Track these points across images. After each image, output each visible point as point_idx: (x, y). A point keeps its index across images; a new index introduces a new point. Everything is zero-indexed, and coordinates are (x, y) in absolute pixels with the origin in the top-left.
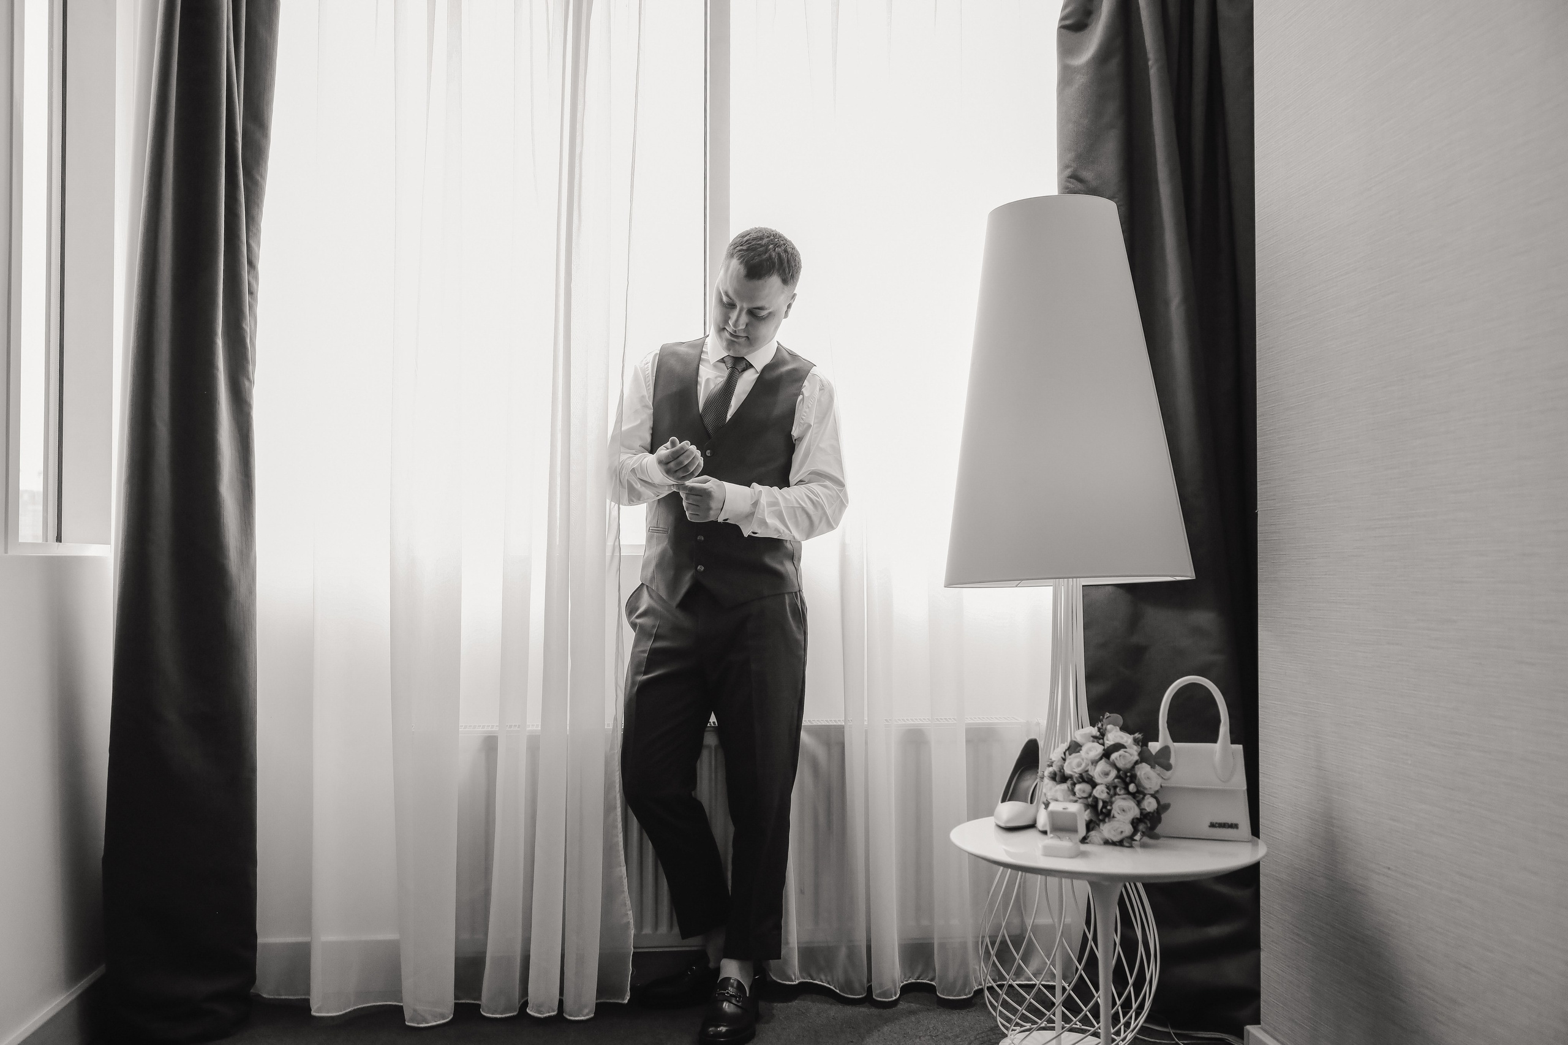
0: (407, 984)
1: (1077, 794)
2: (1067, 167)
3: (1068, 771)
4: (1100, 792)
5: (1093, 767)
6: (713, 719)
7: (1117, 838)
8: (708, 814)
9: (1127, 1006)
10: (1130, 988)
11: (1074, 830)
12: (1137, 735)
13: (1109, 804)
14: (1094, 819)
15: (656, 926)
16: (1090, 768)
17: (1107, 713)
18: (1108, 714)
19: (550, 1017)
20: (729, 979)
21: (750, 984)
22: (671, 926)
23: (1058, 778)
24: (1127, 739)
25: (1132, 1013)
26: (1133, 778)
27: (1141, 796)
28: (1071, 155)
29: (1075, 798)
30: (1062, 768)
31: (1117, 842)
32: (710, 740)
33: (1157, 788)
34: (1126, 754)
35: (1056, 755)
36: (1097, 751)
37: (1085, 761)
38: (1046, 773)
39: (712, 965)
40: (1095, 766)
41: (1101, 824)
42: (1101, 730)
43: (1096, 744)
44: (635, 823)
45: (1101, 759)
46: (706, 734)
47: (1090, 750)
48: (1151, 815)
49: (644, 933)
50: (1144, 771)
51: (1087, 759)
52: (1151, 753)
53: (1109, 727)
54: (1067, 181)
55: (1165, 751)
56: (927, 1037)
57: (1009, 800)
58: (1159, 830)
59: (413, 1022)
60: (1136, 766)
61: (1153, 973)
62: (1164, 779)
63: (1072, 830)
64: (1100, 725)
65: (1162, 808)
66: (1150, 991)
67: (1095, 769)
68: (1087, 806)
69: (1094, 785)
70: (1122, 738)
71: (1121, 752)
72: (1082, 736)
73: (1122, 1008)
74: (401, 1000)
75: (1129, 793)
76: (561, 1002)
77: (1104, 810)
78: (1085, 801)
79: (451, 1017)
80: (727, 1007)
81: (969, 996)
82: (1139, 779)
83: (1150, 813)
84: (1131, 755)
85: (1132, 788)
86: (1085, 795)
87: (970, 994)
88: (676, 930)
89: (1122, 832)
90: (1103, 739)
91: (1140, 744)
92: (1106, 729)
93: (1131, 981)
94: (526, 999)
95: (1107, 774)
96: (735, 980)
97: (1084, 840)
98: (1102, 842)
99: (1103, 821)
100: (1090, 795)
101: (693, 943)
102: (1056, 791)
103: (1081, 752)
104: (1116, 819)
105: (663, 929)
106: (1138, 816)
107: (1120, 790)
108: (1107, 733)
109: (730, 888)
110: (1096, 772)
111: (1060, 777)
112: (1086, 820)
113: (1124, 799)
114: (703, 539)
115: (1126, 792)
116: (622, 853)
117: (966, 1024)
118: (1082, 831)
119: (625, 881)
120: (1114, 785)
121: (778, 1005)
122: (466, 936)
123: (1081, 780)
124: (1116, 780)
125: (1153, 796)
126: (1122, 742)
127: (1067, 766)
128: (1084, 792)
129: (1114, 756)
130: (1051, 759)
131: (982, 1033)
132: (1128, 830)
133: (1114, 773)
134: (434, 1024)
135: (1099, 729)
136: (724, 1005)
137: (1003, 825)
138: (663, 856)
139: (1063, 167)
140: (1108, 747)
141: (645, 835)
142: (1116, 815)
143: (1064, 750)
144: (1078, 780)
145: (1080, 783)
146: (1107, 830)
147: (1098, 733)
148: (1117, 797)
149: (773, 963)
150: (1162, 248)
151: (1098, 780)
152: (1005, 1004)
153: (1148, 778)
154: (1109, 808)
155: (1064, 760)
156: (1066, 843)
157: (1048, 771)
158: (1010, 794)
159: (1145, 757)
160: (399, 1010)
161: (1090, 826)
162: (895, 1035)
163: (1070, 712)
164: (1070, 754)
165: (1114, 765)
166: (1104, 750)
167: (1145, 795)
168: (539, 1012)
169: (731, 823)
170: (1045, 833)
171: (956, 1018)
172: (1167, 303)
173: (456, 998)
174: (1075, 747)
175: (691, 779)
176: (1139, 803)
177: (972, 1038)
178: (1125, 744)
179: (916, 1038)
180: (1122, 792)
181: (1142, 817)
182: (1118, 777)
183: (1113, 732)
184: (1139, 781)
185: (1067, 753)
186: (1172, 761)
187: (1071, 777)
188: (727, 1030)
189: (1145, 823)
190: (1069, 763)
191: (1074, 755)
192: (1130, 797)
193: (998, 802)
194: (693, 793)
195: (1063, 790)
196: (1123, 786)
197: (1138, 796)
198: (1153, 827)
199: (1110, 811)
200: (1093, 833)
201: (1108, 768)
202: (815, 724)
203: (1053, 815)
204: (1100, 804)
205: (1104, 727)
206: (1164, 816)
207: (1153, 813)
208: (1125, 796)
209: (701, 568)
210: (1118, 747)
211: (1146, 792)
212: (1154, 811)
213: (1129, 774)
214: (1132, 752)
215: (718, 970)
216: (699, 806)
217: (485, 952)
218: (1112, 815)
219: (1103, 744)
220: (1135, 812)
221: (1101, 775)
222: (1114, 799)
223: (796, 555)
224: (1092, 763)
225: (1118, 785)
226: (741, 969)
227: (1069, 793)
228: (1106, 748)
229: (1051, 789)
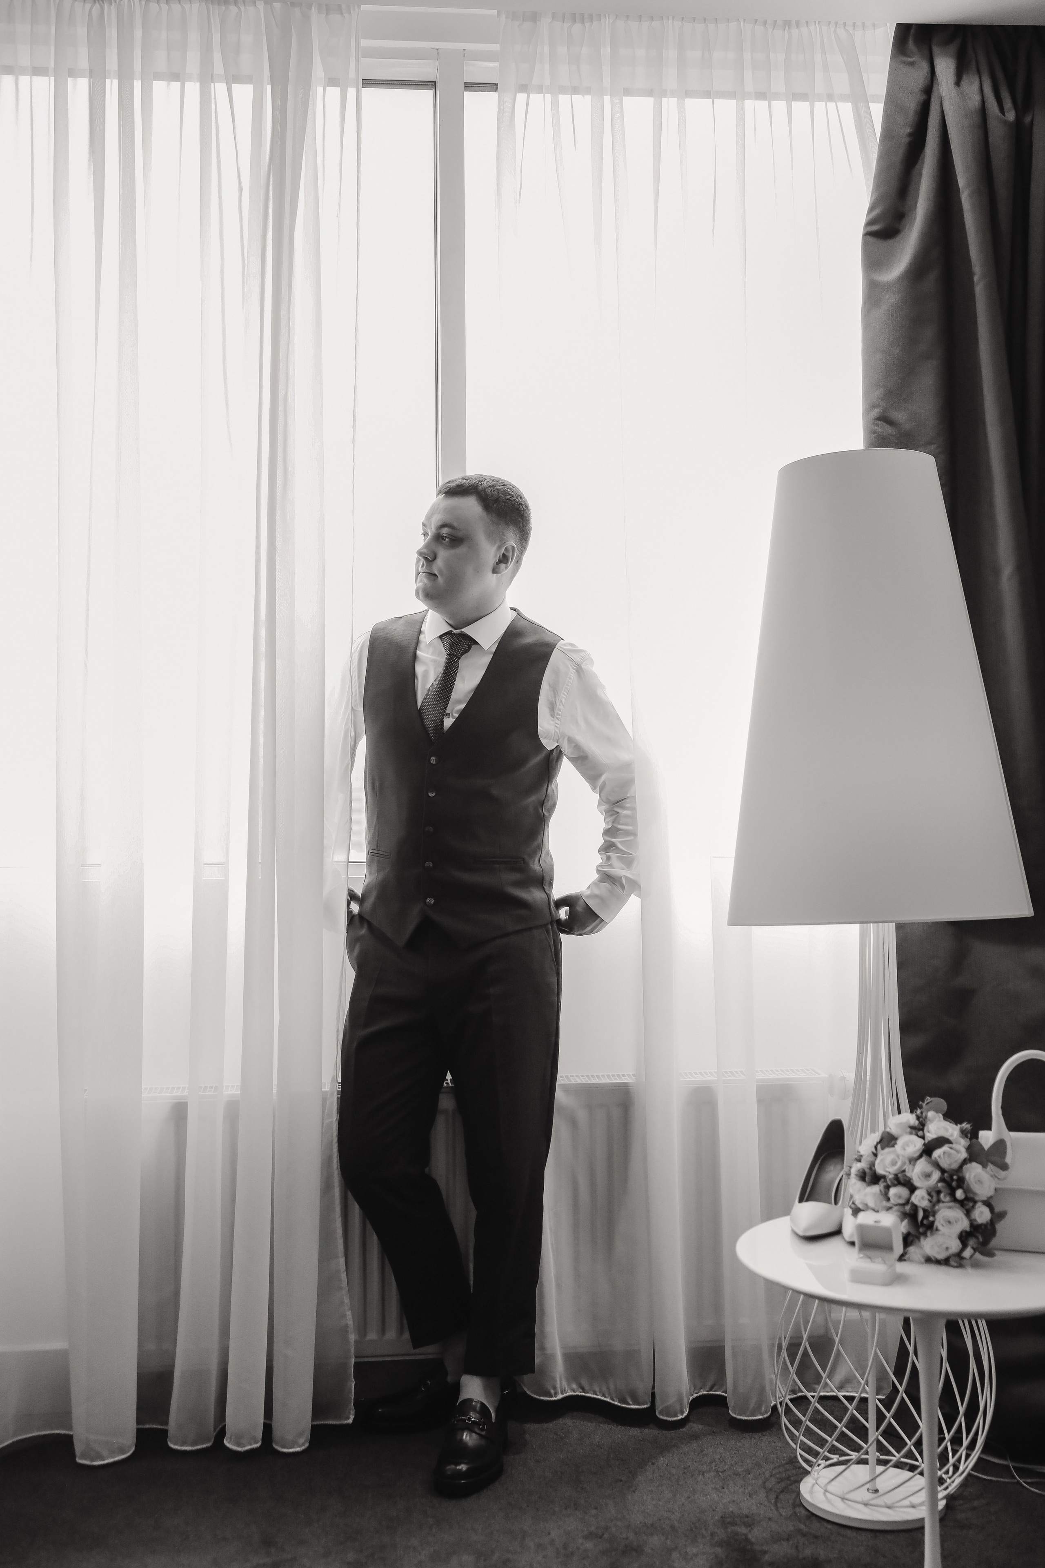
0: (79, 1412)
1: (891, 1199)
2: (874, 406)
3: (880, 1171)
4: (920, 1198)
5: (911, 1167)
6: (449, 1077)
7: (941, 1256)
8: (444, 1197)
9: (957, 1441)
10: (961, 1419)
11: (889, 1248)
12: (966, 1126)
13: (931, 1214)
14: (913, 1232)
15: (383, 1330)
16: (907, 1167)
17: (928, 1097)
18: (928, 1099)
19: (252, 1450)
20: (471, 1400)
21: (496, 1404)
22: (401, 1331)
23: (867, 1179)
24: (952, 1130)
25: (963, 1451)
26: (961, 1182)
27: (971, 1204)
28: (879, 392)
29: (888, 1205)
30: (872, 1165)
31: (942, 1260)
32: (446, 1103)
33: (991, 1193)
34: (952, 1151)
35: (866, 1147)
36: (915, 1146)
37: (901, 1157)
38: (854, 1171)
39: (450, 1379)
40: (914, 1165)
41: (922, 1239)
42: (921, 1119)
43: (914, 1137)
44: (356, 1210)
45: (920, 1156)
46: (441, 1096)
47: (907, 1144)
48: (983, 1227)
49: (368, 1338)
50: (974, 1172)
51: (903, 1156)
52: (983, 1149)
53: (931, 1114)
54: (874, 424)
55: (1000, 1146)
56: (712, 1474)
57: (807, 1200)
58: (994, 1242)
59: (85, 1459)
60: (965, 1167)
61: (988, 1399)
62: (998, 1179)
63: (888, 1248)
64: (919, 1112)
65: (998, 1216)
66: (983, 1424)
67: (913, 1170)
68: (904, 1215)
69: (912, 1189)
70: (947, 1130)
71: (945, 1148)
72: (900, 1125)
73: (952, 1444)
74: (71, 1428)
75: (955, 1200)
76: (268, 1429)
77: (925, 1222)
78: (901, 1208)
79: (133, 1449)
80: (468, 1438)
81: (766, 1416)
82: (967, 1182)
83: (981, 1225)
84: (958, 1152)
85: (959, 1194)
86: (901, 1201)
87: (766, 1412)
88: (407, 1335)
89: (947, 1248)
90: (923, 1130)
91: (969, 1136)
92: (926, 1117)
93: (962, 1410)
94: (223, 1424)
95: (928, 1176)
96: (477, 1402)
97: (901, 1258)
98: (923, 1260)
99: (925, 1234)
100: (908, 1201)
101: (429, 1351)
102: (866, 1195)
103: (896, 1146)
104: (940, 1233)
105: (391, 1334)
106: (968, 1229)
107: (945, 1196)
108: (928, 1122)
109: (472, 1283)
110: (916, 1172)
111: (871, 1177)
112: (903, 1233)
113: (950, 1207)
114: (431, 865)
115: (953, 1199)
116: (340, 1241)
117: (760, 1454)
118: (898, 1247)
119: (344, 1276)
120: (937, 1189)
121: (532, 1427)
122: (151, 1346)
123: (896, 1182)
124: (940, 1185)
125: (988, 1203)
126: (946, 1135)
127: (879, 1164)
128: (900, 1197)
129: (937, 1153)
130: (858, 1152)
131: (779, 1467)
132: (955, 1245)
133: (936, 1175)
134: (111, 1460)
135: (918, 1118)
136: (464, 1437)
137: (801, 1234)
138: (389, 1250)
139: (869, 406)
140: (929, 1142)
141: (369, 1227)
142: (940, 1227)
143: (875, 1143)
144: (892, 1183)
145: (895, 1185)
146: (929, 1245)
147: (917, 1122)
148: (941, 1205)
149: (527, 1378)
150: (991, 505)
151: (917, 1182)
152: (809, 1433)
153: (979, 1181)
154: (931, 1219)
155: (875, 1155)
156: (877, 1266)
157: (857, 1167)
158: (808, 1193)
159: (975, 1154)
160: (67, 1442)
161: (908, 1240)
162: (674, 1471)
163: (882, 1076)
164: (883, 1149)
165: (937, 1165)
166: (924, 1144)
167: (975, 1202)
168: (239, 1445)
169: (472, 1206)
170: (853, 1244)
171: (747, 1443)
172: (997, 572)
173: (139, 1422)
174: (888, 1140)
175: (424, 1153)
176: (968, 1213)
177: (767, 1475)
178: (951, 1138)
179: (699, 1475)
180: (948, 1198)
181: (972, 1230)
182: (941, 1180)
183: (935, 1122)
184: (968, 1186)
185: (879, 1147)
186: (1008, 1160)
187: (884, 1177)
188: (468, 1469)
189: (977, 1238)
190: (882, 1160)
191: (887, 1150)
192: (957, 1205)
193: (794, 1201)
194: (427, 1170)
195: (875, 1194)
196: (949, 1191)
197: (967, 1204)
198: (985, 1243)
199: (933, 1223)
200: (912, 1249)
201: (929, 1168)
202: (573, 1082)
203: (861, 1229)
204: (921, 1215)
205: (924, 1114)
206: (999, 1226)
207: (985, 1225)
208: (952, 1204)
209: (430, 901)
210: (941, 1141)
211: (977, 1198)
212: (987, 1223)
213: (955, 1177)
214: (961, 1146)
215: (456, 1388)
216: (433, 1185)
217: (173, 1366)
218: (935, 1227)
219: (923, 1137)
220: (964, 1224)
221: (921, 1178)
222: (937, 1208)
223: (547, 878)
224: (910, 1162)
225: (942, 1189)
226: (486, 1388)
227: (882, 1197)
228: (926, 1142)
229: (859, 1190)
